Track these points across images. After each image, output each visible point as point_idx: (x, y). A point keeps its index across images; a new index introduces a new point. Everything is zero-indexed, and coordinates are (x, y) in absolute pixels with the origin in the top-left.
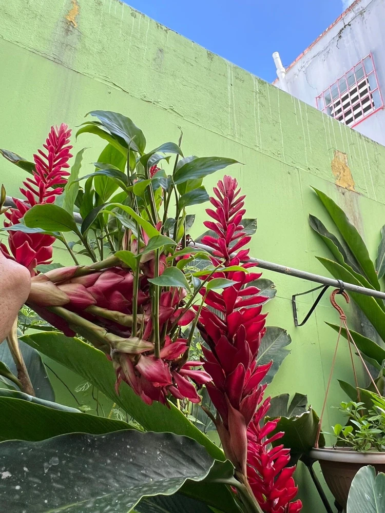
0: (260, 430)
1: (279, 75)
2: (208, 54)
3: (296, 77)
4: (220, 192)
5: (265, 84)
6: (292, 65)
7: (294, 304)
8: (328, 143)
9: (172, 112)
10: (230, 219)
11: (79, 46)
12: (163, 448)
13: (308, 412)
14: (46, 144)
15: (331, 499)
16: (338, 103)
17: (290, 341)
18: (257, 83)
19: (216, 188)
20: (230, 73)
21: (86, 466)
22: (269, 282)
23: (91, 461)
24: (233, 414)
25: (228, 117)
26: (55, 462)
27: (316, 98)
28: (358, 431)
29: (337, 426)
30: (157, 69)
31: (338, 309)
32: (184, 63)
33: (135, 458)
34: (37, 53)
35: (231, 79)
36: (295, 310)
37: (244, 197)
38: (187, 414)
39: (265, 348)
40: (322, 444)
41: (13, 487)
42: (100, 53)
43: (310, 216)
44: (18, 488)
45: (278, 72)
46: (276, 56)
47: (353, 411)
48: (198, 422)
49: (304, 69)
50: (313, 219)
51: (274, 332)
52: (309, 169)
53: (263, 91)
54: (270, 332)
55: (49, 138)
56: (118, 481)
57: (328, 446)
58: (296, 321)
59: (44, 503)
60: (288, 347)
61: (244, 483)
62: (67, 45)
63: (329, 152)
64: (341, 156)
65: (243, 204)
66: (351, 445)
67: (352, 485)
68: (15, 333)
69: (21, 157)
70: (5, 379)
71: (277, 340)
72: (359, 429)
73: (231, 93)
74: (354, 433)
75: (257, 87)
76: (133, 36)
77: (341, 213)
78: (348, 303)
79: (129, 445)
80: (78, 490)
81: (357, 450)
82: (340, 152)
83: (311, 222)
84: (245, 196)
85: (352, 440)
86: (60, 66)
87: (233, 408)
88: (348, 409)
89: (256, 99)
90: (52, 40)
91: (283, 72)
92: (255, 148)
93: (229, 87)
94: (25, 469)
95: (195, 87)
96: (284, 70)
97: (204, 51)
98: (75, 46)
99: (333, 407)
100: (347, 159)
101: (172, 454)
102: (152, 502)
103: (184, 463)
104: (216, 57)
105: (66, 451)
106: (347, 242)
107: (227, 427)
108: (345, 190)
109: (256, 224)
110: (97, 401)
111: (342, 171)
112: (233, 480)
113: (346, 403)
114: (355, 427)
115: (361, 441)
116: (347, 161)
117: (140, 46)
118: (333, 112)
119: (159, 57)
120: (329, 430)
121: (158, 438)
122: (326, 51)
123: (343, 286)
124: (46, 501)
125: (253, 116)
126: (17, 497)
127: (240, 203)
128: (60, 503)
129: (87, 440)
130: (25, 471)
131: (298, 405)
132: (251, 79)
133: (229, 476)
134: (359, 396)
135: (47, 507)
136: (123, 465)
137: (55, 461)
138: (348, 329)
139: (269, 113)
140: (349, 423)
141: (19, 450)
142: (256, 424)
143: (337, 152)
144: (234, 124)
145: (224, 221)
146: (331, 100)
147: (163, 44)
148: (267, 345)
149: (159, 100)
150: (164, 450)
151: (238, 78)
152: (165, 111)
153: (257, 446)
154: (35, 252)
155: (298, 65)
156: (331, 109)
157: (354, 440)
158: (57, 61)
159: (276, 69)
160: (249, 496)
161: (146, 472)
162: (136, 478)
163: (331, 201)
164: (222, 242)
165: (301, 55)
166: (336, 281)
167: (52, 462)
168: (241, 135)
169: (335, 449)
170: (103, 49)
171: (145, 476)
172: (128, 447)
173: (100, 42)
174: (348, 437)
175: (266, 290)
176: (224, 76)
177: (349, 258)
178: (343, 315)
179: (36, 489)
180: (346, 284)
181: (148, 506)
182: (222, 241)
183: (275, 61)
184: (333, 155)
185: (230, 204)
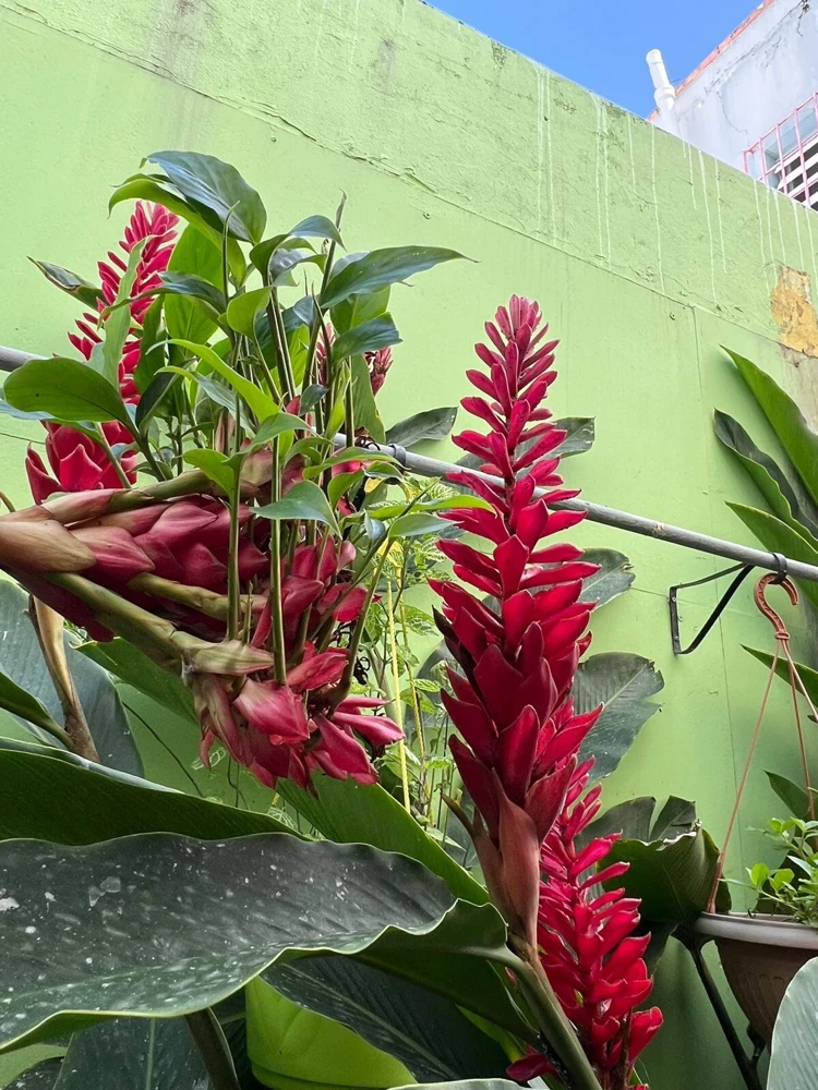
0: (574, 855)
1: (659, 103)
2: (495, 50)
3: (700, 105)
4: (501, 334)
5: (622, 117)
6: (690, 78)
7: (672, 605)
8: (765, 249)
9: (410, 180)
10: (520, 393)
11: (208, 37)
12: (348, 874)
13: (693, 834)
14: (125, 241)
15: (740, 1022)
16: (796, 164)
17: (662, 685)
18: (605, 113)
19: (491, 324)
20: (543, 92)
21: (179, 899)
22: (618, 558)
23: (190, 889)
24: (510, 813)
25: (536, 191)
26: (114, 887)
27: (745, 153)
28: (805, 881)
29: (757, 867)
30: (380, 85)
31: (772, 617)
32: (438, 72)
33: (287, 889)
34: (119, 55)
35: (545, 106)
36: (674, 619)
37: (554, 344)
38: (425, 824)
39: (604, 697)
40: (724, 905)
41: (19, 929)
42: (254, 52)
43: (718, 414)
44: (30, 930)
45: (657, 96)
46: (655, 58)
47: (797, 839)
48: (449, 841)
49: (718, 88)
50: (723, 420)
51: (626, 663)
52: (719, 308)
53: (617, 132)
54: (618, 665)
55: (130, 227)
56: (246, 934)
57: (736, 912)
58: (675, 642)
59: (85, 964)
60: (657, 698)
61: (529, 960)
62: (182, 37)
63: (768, 271)
64: (794, 279)
65: (551, 359)
66: (789, 911)
67: (787, 993)
68: (59, 636)
69: (84, 278)
70: (44, 733)
71: (633, 683)
72: (808, 878)
73: (545, 137)
74: (795, 883)
75: (605, 124)
76: (328, 13)
77: (789, 407)
78: (794, 604)
79: (276, 864)
80: (160, 943)
81: (800, 921)
82: (793, 270)
83: (720, 428)
84: (556, 343)
85: (791, 900)
86: (167, 81)
87: (508, 801)
88: (785, 834)
89: (602, 151)
90: (150, 25)
91: (670, 96)
92: (596, 262)
93: (540, 125)
94: (49, 896)
95: (463, 126)
96: (671, 90)
97: (485, 43)
98: (201, 39)
99: (750, 828)
100: (810, 286)
101: (368, 888)
102: (341, 992)
103: (395, 909)
104: (512, 57)
105: (140, 867)
106: (801, 473)
107: (496, 842)
108: (802, 356)
109: (593, 429)
110: (236, 788)
111: (795, 315)
112: (505, 953)
113: (783, 822)
114: (799, 872)
115: (809, 902)
116: (807, 290)
117: (340, 35)
118: (782, 184)
119: (383, 60)
120: (741, 876)
121: (339, 855)
122: (772, 42)
123: (786, 566)
124: (89, 961)
125: (594, 190)
126: (28, 947)
127: (545, 357)
128: (119, 966)
129: (185, 849)
130: (48, 900)
131: (675, 821)
132: (591, 105)
133: (496, 943)
134: (811, 808)
135: (89, 972)
136: (260, 903)
137: (113, 885)
138: (792, 662)
139: (630, 183)
140: (788, 864)
141: (39, 858)
142: (567, 844)
143: (786, 269)
144: (550, 208)
145: (507, 397)
146: (778, 157)
147: (394, 29)
148: (610, 693)
149: (383, 156)
150: (352, 880)
151: (561, 103)
152: (397, 181)
153: (565, 887)
154: (100, 469)
155: (703, 79)
156: (778, 176)
157: (794, 899)
158: (162, 73)
159: (654, 89)
160: (538, 987)
161: (310, 920)
162: (288, 930)
163: (766, 380)
164: (499, 441)
165: (713, 54)
166: (769, 556)
167: (105, 885)
168: (565, 233)
169: (751, 917)
170: (261, 41)
171: (308, 927)
172: (273, 867)
173: (255, 27)
174: (781, 892)
175: (611, 573)
176: (530, 98)
177: (804, 508)
178: (782, 631)
179: (69, 935)
180: (791, 562)
181: (331, 999)
182: (496, 439)
183: (651, 71)
184: (777, 278)
185: (521, 361)
